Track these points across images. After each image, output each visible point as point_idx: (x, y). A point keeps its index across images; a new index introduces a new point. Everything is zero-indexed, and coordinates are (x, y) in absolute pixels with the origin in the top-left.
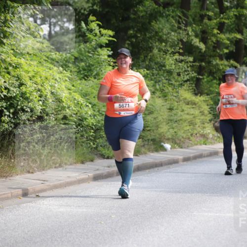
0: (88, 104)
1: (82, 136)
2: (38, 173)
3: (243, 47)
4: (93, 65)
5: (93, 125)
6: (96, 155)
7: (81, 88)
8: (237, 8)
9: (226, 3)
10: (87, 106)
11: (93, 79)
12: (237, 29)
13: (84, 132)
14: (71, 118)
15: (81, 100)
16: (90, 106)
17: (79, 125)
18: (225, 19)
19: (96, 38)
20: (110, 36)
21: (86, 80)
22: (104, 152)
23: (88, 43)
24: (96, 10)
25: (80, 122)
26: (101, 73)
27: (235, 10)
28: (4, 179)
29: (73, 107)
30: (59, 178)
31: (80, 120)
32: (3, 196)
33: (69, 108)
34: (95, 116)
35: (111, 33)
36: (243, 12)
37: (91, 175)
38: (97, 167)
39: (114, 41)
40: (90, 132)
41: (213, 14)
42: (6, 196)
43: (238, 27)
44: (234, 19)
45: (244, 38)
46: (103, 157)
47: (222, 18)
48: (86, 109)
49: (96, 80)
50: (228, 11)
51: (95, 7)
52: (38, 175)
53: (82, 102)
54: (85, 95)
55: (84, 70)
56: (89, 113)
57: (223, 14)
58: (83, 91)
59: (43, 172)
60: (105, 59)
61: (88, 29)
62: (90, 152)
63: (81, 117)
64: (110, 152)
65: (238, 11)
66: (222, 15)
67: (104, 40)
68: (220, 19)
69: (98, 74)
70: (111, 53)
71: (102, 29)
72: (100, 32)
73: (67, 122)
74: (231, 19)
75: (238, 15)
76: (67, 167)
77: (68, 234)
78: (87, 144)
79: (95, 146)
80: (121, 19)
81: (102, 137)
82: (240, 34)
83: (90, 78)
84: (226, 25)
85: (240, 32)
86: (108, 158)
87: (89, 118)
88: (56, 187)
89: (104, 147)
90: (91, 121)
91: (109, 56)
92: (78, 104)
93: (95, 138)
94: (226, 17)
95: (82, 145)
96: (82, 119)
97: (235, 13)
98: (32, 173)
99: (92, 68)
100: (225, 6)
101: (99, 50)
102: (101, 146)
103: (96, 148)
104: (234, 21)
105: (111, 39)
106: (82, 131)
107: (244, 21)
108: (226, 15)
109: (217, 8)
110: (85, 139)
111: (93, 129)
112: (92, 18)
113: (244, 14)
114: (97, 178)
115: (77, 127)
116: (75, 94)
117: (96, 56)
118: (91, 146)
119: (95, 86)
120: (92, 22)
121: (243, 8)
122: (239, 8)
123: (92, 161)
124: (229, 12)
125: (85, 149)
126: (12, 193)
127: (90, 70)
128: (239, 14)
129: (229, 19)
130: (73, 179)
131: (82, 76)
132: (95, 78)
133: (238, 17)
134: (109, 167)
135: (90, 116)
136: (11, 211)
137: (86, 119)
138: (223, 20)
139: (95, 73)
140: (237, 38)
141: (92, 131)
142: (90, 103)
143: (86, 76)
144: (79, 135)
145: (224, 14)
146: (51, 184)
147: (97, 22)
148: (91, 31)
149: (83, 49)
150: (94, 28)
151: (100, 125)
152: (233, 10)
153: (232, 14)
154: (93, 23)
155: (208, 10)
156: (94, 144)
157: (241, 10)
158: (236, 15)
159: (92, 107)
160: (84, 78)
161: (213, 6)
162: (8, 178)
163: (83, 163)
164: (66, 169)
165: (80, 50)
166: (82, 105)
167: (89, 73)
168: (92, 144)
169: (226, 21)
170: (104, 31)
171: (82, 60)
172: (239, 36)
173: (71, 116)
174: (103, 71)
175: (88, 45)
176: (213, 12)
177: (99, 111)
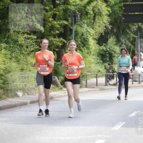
3: (69, 30)
8: (64, 5)
9: (57, 1)
18: (57, 11)
27: (63, 6)
36: (68, 7)
41: (49, 8)
43: (65, 17)
45: (69, 24)
47: (55, 11)
50: (58, 7)
57: (55, 8)
65: (65, 7)
66: (54, 9)
68: (53, 11)
74: (60, 11)
75: (65, 9)
82: (66, 21)
84: (57, 15)
85: (67, 20)
94: (57, 10)
97: (63, 8)
100: (57, 3)
104: (63, 13)
107: (68, 13)
109: (51, 4)
113: (69, 8)
121: (68, 4)
122: (65, 5)
124: (59, 7)
128: (65, 8)
133: (65, 11)
138: (56, 12)
140: (64, 24)
145: (56, 8)
153: (61, 9)
155: (45, 5)
157: (67, 6)
158: (63, 9)
161: (48, 3)
169: (57, 13)
172: (66, 23)
176: (48, 7)
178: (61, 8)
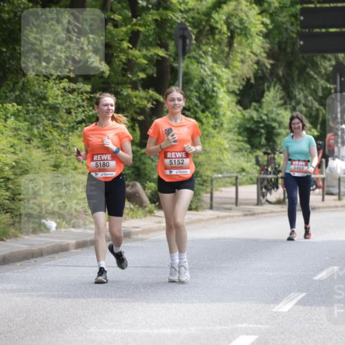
3: (169, 70)
8: (158, 9)
12: (159, 42)
18: (140, 25)
27: (155, 12)
36: (167, 15)
41: (120, 17)
43: (160, 39)
44: (153, 27)
45: (170, 56)
47: (135, 24)
50: (144, 14)
57: (136, 17)
65: (159, 14)
66: (134, 20)
68: (132, 25)
74: (149, 26)
75: (159, 19)
82: (163, 49)
84: (141, 36)
85: (164, 46)
94: (141, 22)
97: (155, 17)
100: (140, 6)
104: (154, 29)
107: (168, 30)
108: (141, 20)
109: (127, 9)
113: (170, 18)
121: (167, 8)
122: (161, 9)
124: (146, 14)
128: (161, 18)
129: (145, 26)
133: (161, 24)
138: (137, 27)
140: (158, 55)
145: (139, 18)
152: (152, 11)
153: (150, 19)
155: (113, 11)
157: (164, 12)
158: (156, 20)
161: (119, 5)
169: (142, 29)
172: (161, 53)
176: (120, 14)
178: (151, 16)
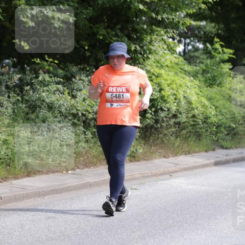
0: (212, 106)
1: (207, 131)
2: (172, 158)
4: (217, 76)
5: (215, 122)
6: (217, 146)
7: (206, 94)
10: (211, 108)
11: (216, 87)
13: (208, 128)
14: (199, 117)
15: (207, 103)
16: (214, 108)
17: (205, 122)
19: (220, 55)
20: (231, 54)
21: (210, 87)
22: (223, 144)
23: (213, 59)
24: (221, 33)
25: (205, 120)
26: (223, 82)
28: (145, 162)
29: (200, 108)
30: (188, 163)
31: (205, 118)
32: (145, 175)
33: (197, 108)
34: (217, 115)
35: (231, 51)
37: (213, 161)
38: (217, 155)
39: (233, 58)
40: (213, 128)
42: (147, 174)
46: (222, 147)
48: (210, 110)
49: (219, 88)
51: (220, 31)
52: (172, 159)
53: (207, 104)
54: (210, 99)
55: (210, 80)
56: (213, 113)
58: (209, 96)
59: (176, 157)
60: (226, 72)
61: (213, 49)
62: (213, 143)
63: (206, 116)
64: (228, 144)
67: (226, 57)
69: (220, 83)
70: (231, 67)
71: (224, 49)
72: (223, 50)
73: (195, 119)
76: (194, 154)
77: (194, 206)
78: (210, 137)
79: (216, 139)
80: (240, 41)
81: (222, 132)
83: (214, 86)
86: (226, 148)
87: (213, 117)
88: (185, 169)
89: (223, 140)
90: (214, 119)
91: (230, 69)
92: (204, 106)
93: (217, 132)
95: (206, 138)
96: (207, 118)
98: (168, 158)
99: (216, 78)
101: (222, 64)
102: (221, 139)
103: (217, 141)
105: (231, 56)
106: (206, 127)
110: (209, 134)
111: (215, 125)
112: (216, 40)
114: (217, 164)
115: (203, 124)
116: (202, 98)
117: (219, 69)
118: (213, 139)
119: (218, 92)
120: (216, 42)
123: (214, 150)
125: (208, 141)
126: (151, 173)
127: (214, 80)
130: (199, 164)
131: (208, 84)
132: (218, 86)
134: (227, 155)
135: (214, 116)
136: (150, 187)
137: (210, 117)
139: (218, 82)
141: (215, 127)
142: (214, 106)
143: (211, 84)
144: (204, 130)
146: (182, 167)
147: (221, 43)
148: (216, 49)
149: (209, 63)
150: (217, 48)
151: (221, 123)
154: (218, 44)
156: (216, 137)
159: (215, 108)
160: (209, 86)
162: (149, 161)
163: (206, 151)
164: (193, 156)
165: (207, 64)
166: (207, 106)
167: (214, 82)
168: (214, 137)
170: (226, 50)
171: (208, 72)
173: (198, 115)
174: (225, 81)
175: (213, 60)
177: (220, 112)
